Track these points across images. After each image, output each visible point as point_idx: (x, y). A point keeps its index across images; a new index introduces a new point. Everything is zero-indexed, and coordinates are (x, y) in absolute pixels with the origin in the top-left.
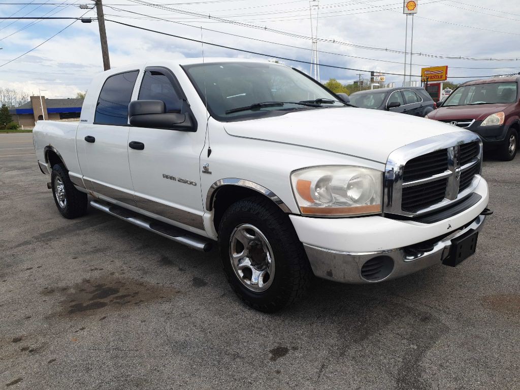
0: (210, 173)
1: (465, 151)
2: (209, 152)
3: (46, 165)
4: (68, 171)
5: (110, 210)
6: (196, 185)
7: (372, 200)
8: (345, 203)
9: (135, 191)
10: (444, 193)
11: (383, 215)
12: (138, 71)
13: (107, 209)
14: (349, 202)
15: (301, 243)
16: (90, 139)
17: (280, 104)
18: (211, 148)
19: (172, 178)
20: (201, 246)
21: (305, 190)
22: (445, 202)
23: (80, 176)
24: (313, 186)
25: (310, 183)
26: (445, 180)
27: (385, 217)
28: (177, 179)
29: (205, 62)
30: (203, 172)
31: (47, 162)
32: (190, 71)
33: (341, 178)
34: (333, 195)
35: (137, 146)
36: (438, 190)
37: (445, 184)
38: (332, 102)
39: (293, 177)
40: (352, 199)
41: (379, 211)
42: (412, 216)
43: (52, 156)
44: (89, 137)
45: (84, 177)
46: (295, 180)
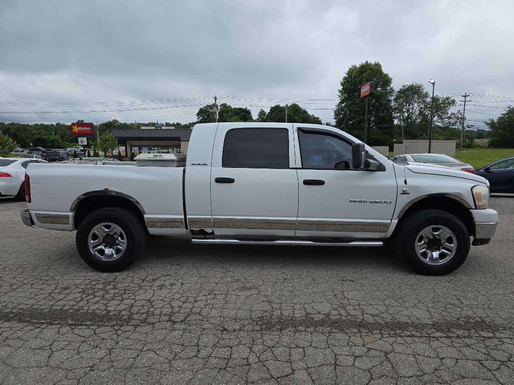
0: (408, 194)
3: (70, 214)
9: (298, 217)
16: (225, 180)
19: (362, 202)
20: (379, 243)
21: (478, 197)
24: (482, 194)
28: (368, 202)
30: (402, 194)
31: (73, 210)
35: (316, 182)
44: (223, 178)
46: (474, 192)
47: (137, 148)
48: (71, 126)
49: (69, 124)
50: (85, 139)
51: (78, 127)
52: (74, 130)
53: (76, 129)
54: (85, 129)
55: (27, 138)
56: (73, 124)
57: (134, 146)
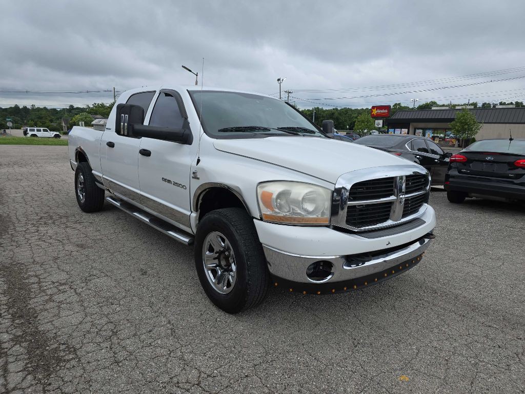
0: (198, 179)
1: (414, 181)
2: (198, 161)
3: (76, 163)
4: (92, 170)
5: (120, 204)
6: (186, 189)
7: (323, 213)
8: (300, 214)
9: (141, 190)
10: (389, 215)
11: (332, 227)
12: (155, 92)
13: (118, 204)
14: (303, 213)
15: (261, 244)
16: (111, 145)
17: (265, 129)
18: (200, 158)
19: (169, 181)
20: (186, 240)
21: (267, 200)
22: (389, 223)
23: (101, 175)
24: (274, 196)
25: (272, 194)
26: (390, 204)
27: (333, 229)
28: (173, 183)
29: (203, 89)
30: (193, 178)
31: (76, 162)
32: (195, 96)
33: (298, 192)
34: (291, 206)
35: (146, 153)
36: (384, 212)
37: (390, 207)
38: (313, 132)
39: (258, 189)
40: (306, 210)
41: (327, 223)
42: (356, 231)
43: (81, 156)
44: (110, 142)
45: (104, 176)
46: (260, 191)
47: (421, 131)
48: (371, 110)
49: (370, 108)
50: (381, 122)
51: (377, 110)
52: (373, 113)
53: (375, 112)
54: (383, 111)
55: (346, 121)
56: (373, 107)
57: (419, 129)
